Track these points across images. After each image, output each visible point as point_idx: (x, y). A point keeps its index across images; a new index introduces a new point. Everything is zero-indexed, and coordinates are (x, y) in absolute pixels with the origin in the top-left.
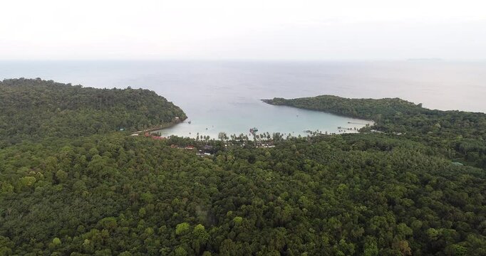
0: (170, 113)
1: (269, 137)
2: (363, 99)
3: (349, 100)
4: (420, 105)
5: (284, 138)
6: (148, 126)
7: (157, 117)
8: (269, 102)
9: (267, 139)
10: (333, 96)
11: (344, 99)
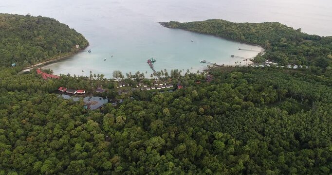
0: (69, 42)
1: (166, 74)
2: (248, 24)
3: (235, 24)
4: (299, 30)
5: (183, 74)
6: (44, 59)
7: (54, 48)
8: (166, 25)
9: (164, 76)
10: (222, 20)
11: (231, 23)
